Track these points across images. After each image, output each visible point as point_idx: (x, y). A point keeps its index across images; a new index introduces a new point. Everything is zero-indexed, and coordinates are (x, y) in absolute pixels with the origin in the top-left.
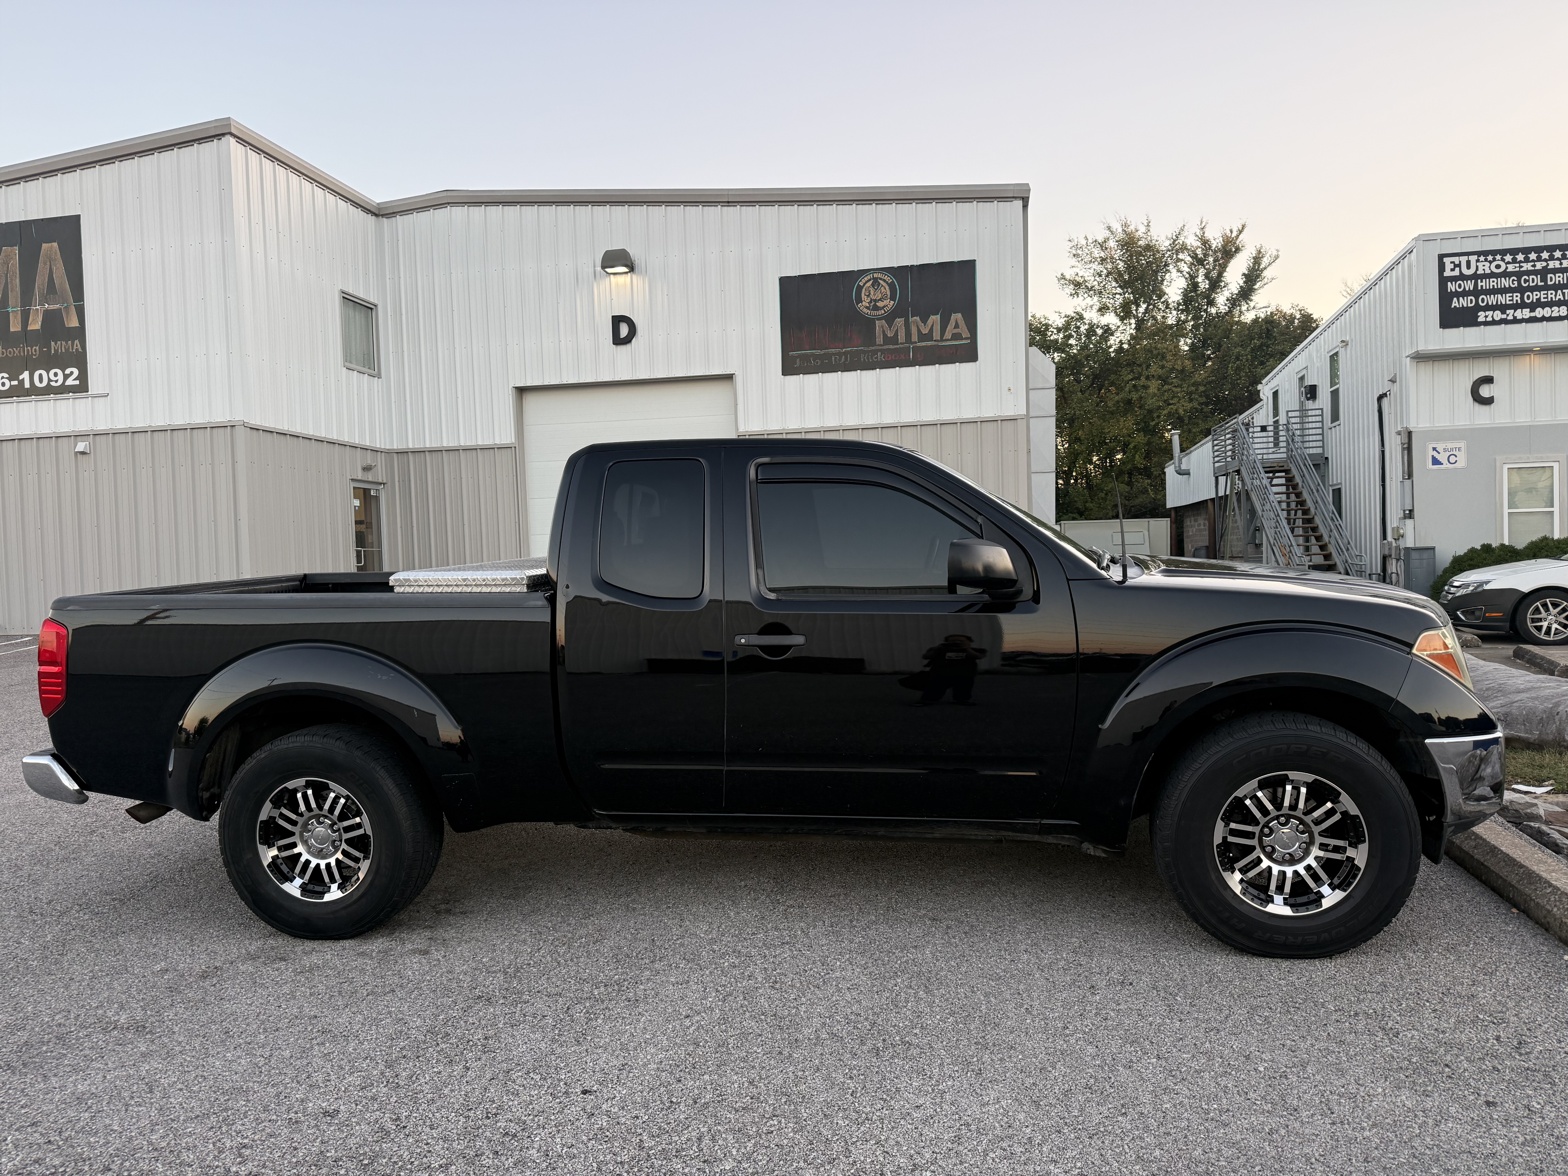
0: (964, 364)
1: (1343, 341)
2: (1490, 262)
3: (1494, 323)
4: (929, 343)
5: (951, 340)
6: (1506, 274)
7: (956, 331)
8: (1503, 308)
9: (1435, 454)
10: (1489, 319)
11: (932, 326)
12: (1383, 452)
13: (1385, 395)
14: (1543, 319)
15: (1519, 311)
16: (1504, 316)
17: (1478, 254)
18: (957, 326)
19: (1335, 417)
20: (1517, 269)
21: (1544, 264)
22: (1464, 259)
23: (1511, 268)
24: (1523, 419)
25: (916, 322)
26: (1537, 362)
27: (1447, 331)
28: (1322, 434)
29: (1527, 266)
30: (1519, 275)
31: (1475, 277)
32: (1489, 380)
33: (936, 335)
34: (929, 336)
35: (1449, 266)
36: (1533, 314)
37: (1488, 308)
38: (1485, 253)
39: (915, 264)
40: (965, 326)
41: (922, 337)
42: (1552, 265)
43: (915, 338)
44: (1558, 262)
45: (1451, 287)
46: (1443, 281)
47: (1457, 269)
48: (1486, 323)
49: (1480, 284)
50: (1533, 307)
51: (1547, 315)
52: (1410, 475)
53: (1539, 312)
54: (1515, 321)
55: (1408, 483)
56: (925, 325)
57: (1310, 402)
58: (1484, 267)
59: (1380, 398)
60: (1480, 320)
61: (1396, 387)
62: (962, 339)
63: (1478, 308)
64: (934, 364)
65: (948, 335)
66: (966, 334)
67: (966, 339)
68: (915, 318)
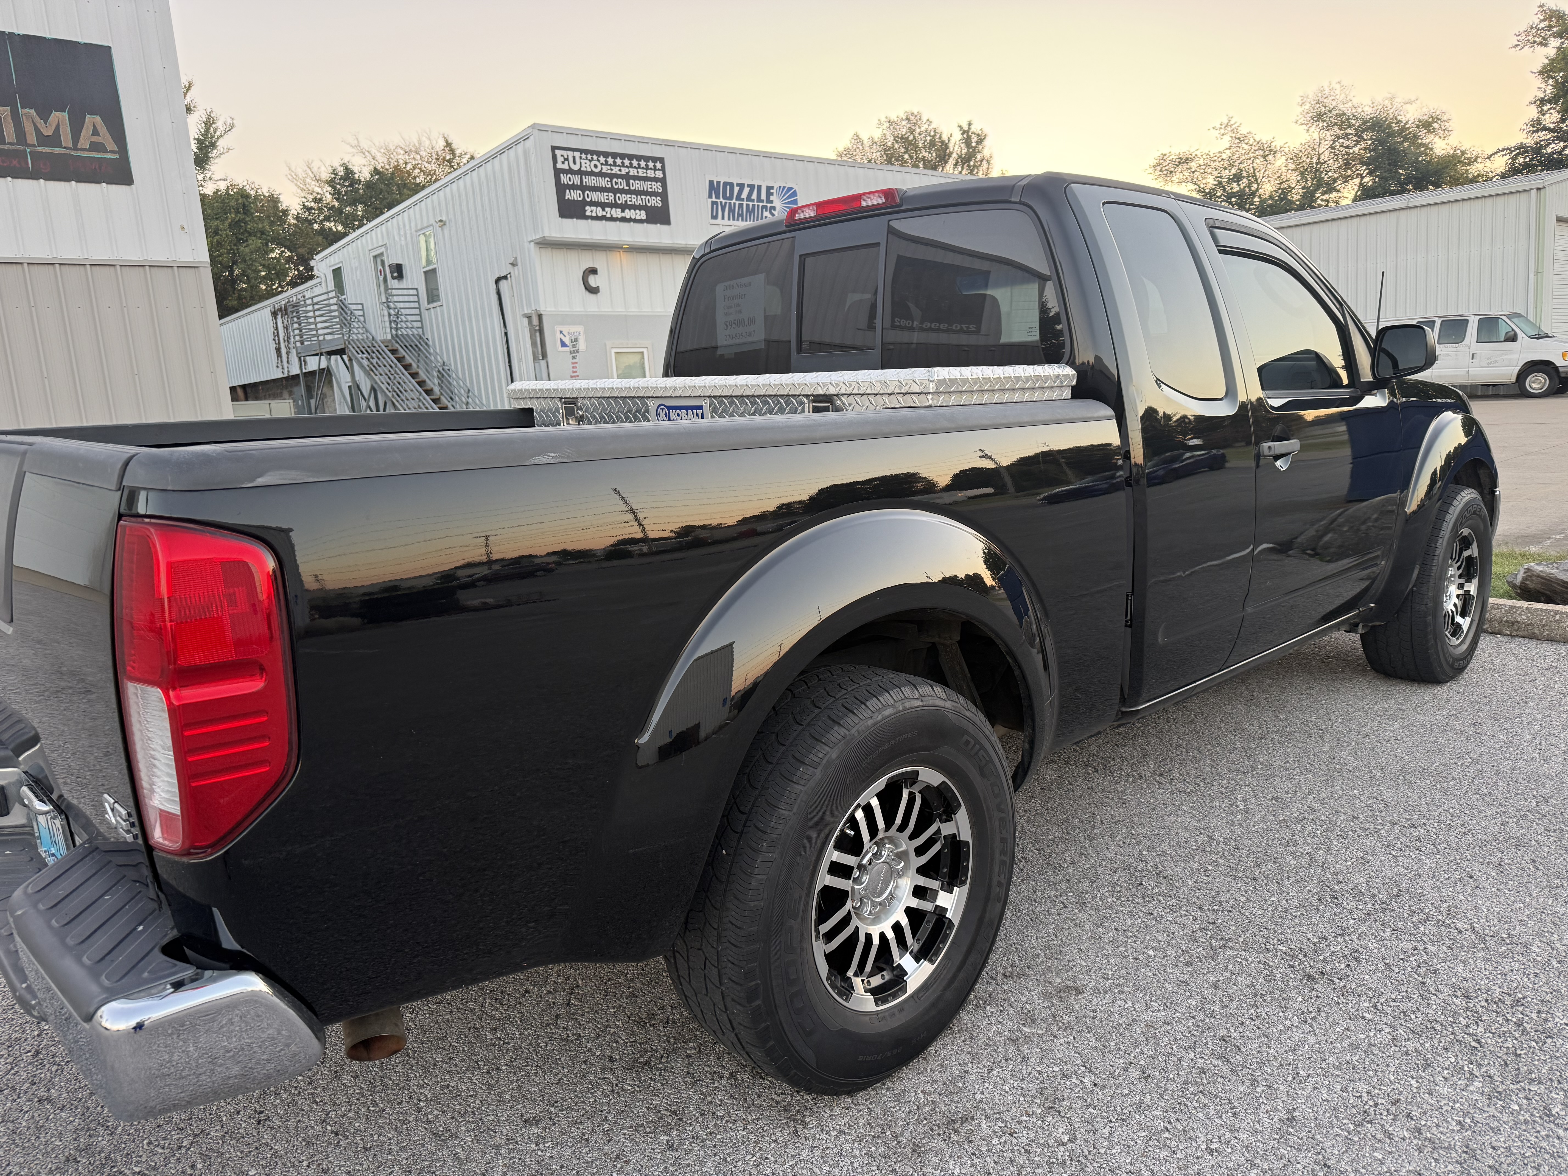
0: (114, 186)
1: (441, 221)
2: (590, 161)
3: (597, 218)
4: (57, 150)
5: (89, 150)
6: (601, 174)
7: (95, 139)
8: (603, 205)
9: (562, 336)
10: (594, 214)
11: (58, 126)
12: (506, 334)
13: (505, 277)
14: (630, 220)
15: (614, 209)
16: (604, 213)
17: (582, 151)
18: (95, 133)
19: (433, 296)
20: (609, 171)
21: (627, 170)
22: (570, 154)
23: (605, 169)
24: (620, 309)
25: (28, 116)
26: (625, 258)
27: (564, 220)
28: (420, 315)
29: (616, 170)
30: (611, 176)
31: (580, 172)
32: (594, 271)
33: (66, 138)
34: (54, 140)
35: (560, 159)
36: (623, 215)
37: (592, 204)
38: (586, 152)
39: (16, 31)
40: (108, 134)
41: (43, 140)
42: (633, 172)
43: (32, 138)
44: (635, 170)
45: (564, 179)
46: (558, 172)
47: (566, 162)
48: (593, 218)
49: (584, 180)
50: (624, 207)
51: (633, 217)
52: (544, 356)
53: (628, 214)
54: (612, 219)
55: (543, 363)
56: (46, 122)
57: (396, 281)
58: (587, 166)
59: (497, 281)
60: (588, 213)
61: (515, 272)
62: (106, 151)
63: (584, 203)
64: (68, 180)
65: (84, 143)
66: (111, 145)
67: (112, 152)
68: (28, 110)
